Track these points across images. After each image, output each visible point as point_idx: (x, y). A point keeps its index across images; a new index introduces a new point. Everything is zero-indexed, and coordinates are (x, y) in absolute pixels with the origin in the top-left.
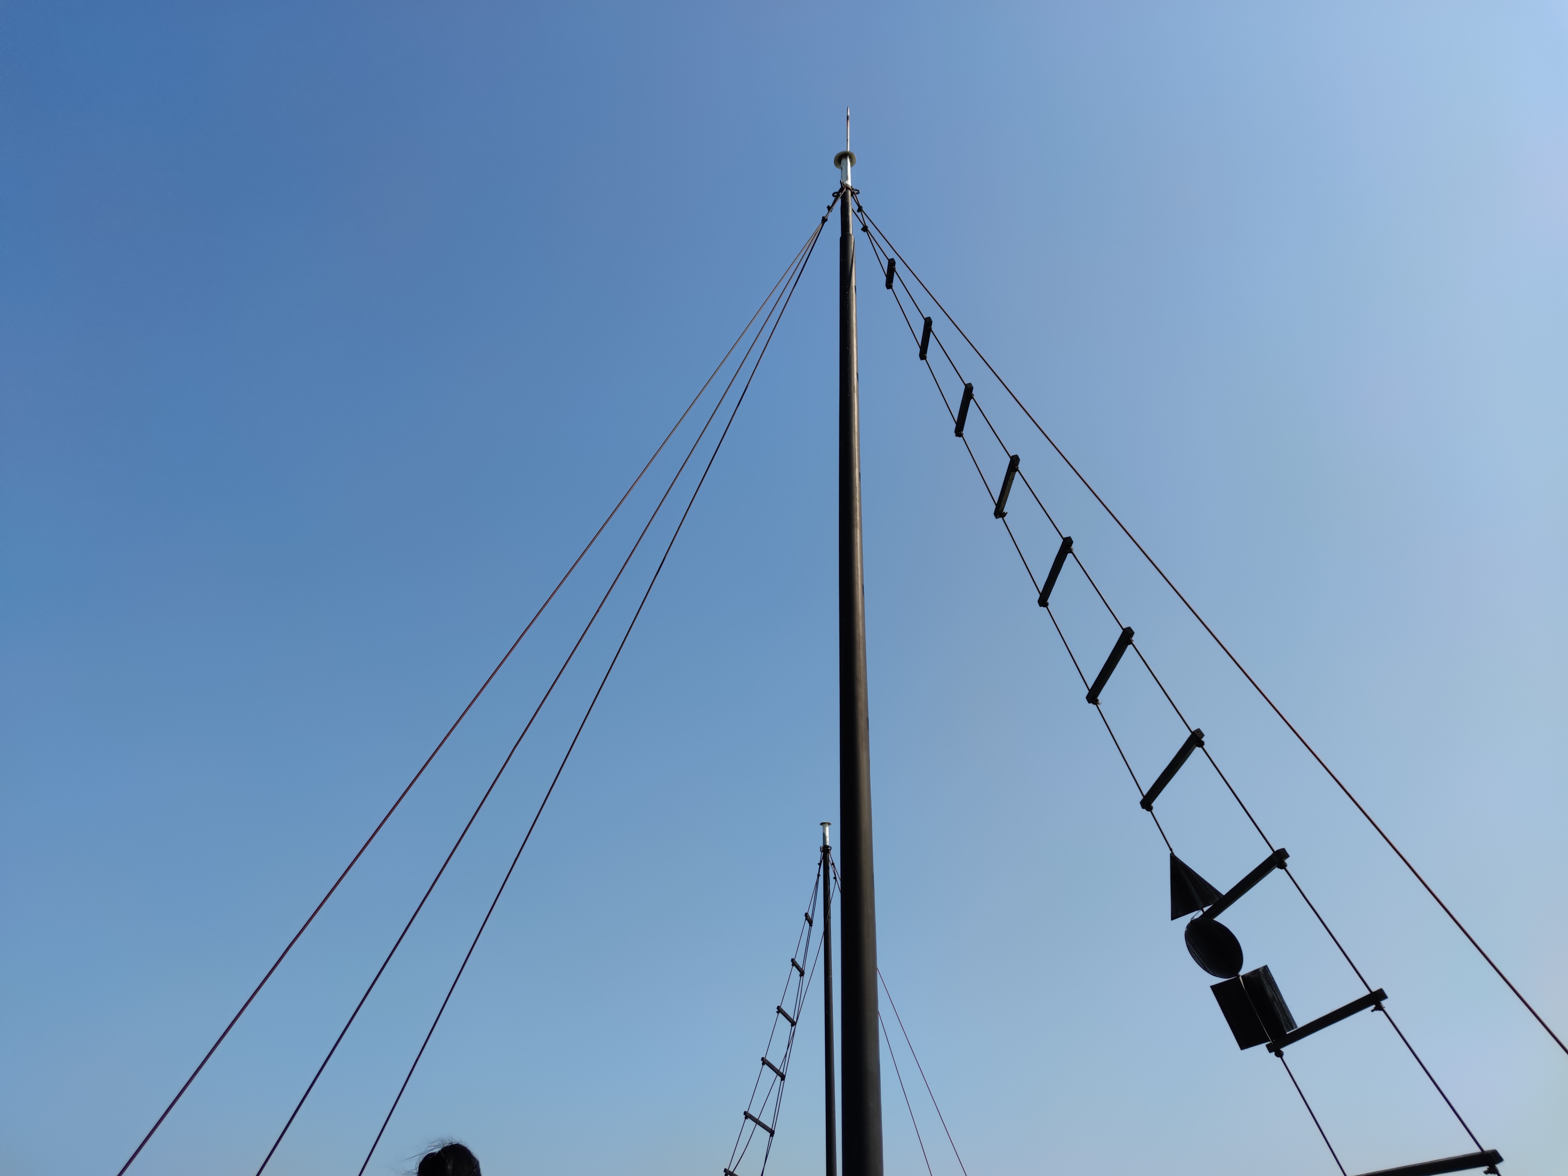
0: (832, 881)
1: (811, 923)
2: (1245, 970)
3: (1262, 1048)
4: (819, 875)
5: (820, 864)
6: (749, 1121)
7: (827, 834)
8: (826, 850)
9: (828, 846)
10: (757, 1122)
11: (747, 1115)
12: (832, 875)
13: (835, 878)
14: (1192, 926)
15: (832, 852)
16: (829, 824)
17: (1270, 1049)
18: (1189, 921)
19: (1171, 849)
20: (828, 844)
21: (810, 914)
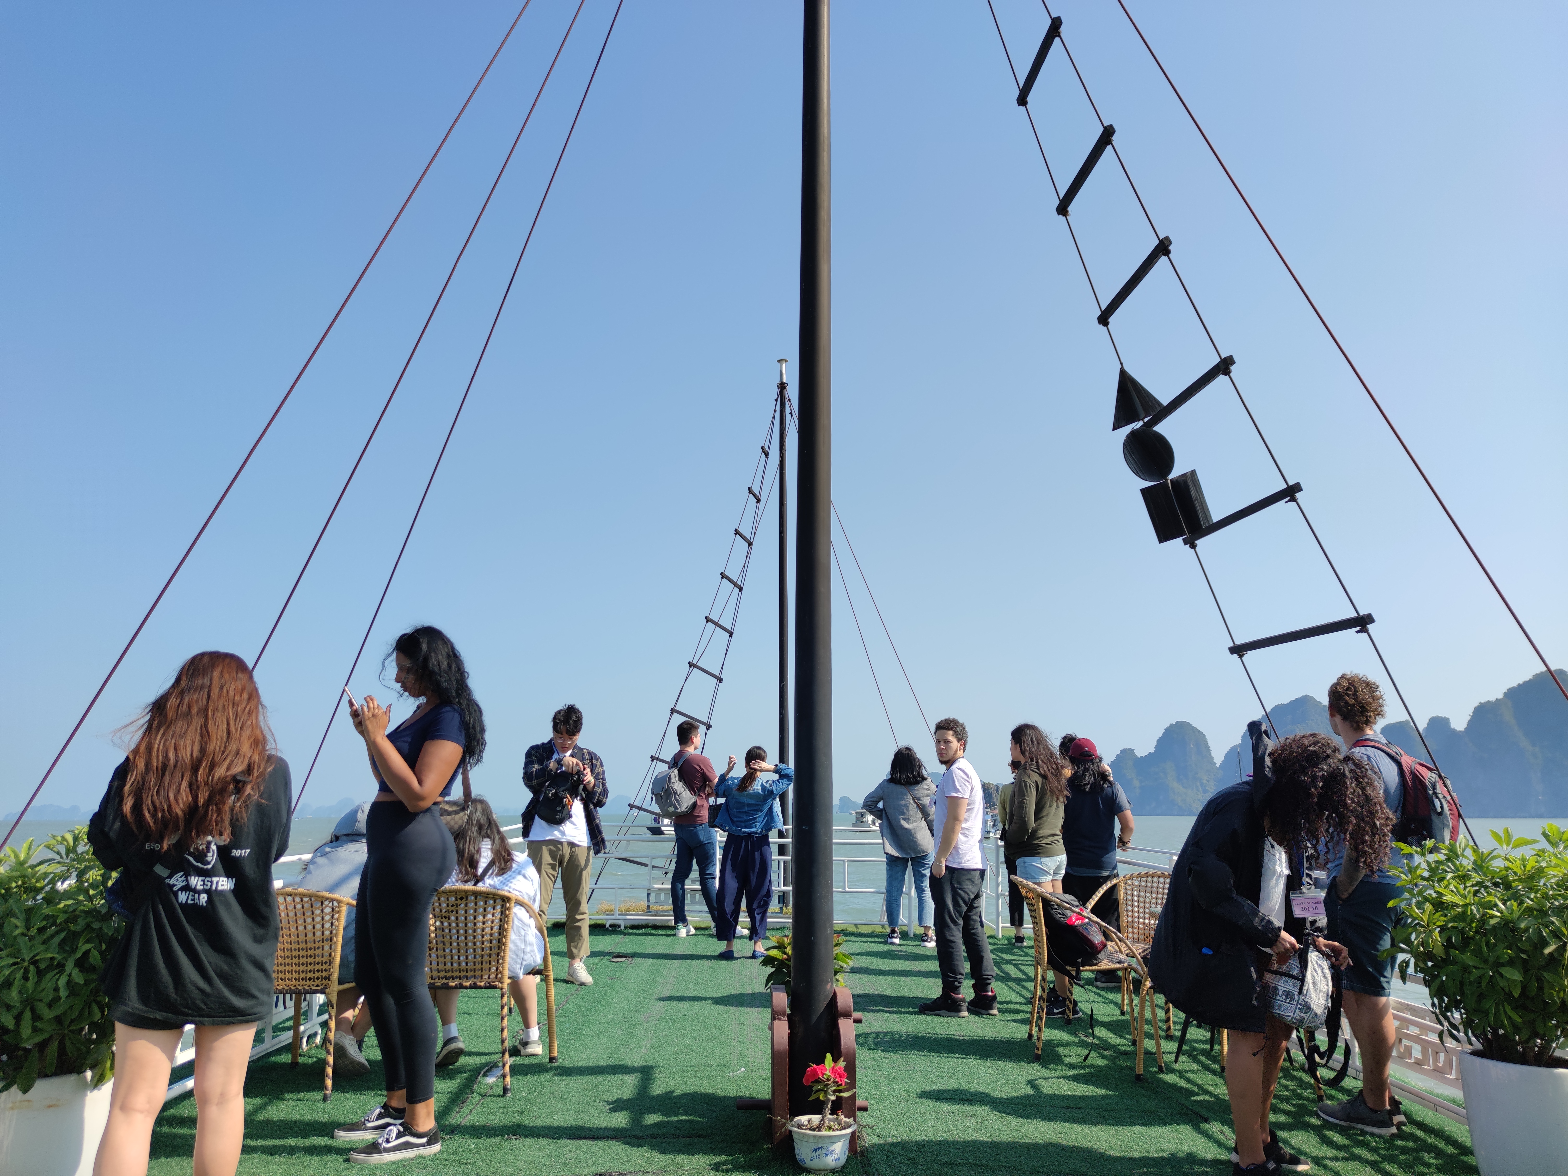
0: (788, 416)
1: (767, 455)
2: (1174, 474)
3: (1179, 541)
4: (775, 411)
5: (776, 400)
6: (709, 624)
7: (784, 371)
8: (782, 387)
9: (785, 383)
10: (717, 624)
11: (708, 620)
12: (788, 410)
13: (791, 413)
14: (1133, 434)
15: (788, 388)
16: (786, 361)
17: (1186, 542)
18: (1129, 431)
19: (1121, 364)
20: (784, 381)
21: (766, 447)
